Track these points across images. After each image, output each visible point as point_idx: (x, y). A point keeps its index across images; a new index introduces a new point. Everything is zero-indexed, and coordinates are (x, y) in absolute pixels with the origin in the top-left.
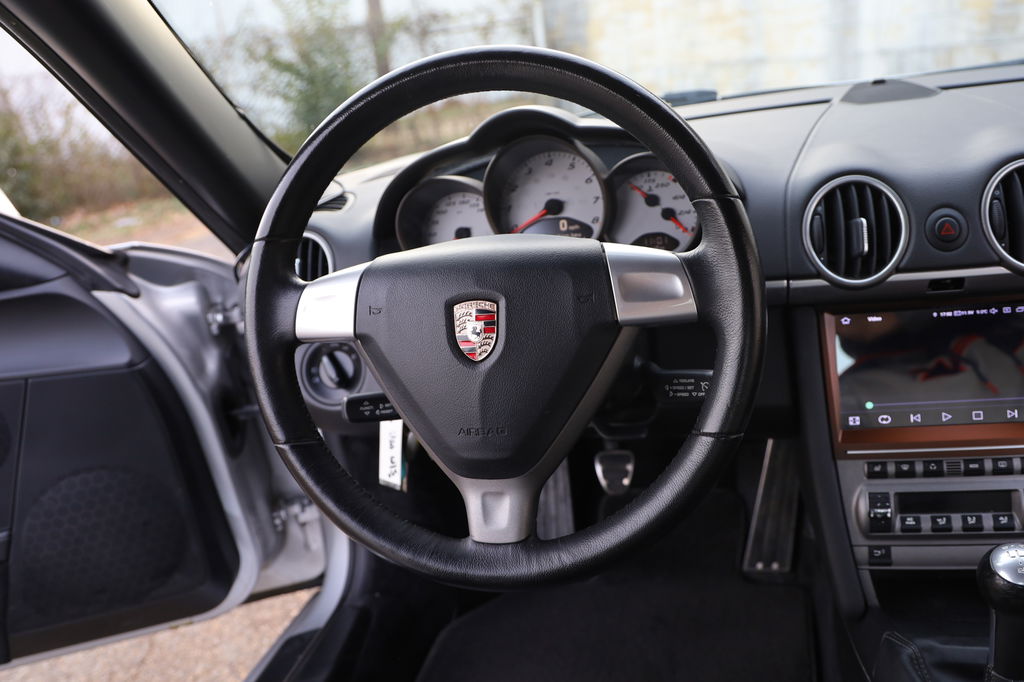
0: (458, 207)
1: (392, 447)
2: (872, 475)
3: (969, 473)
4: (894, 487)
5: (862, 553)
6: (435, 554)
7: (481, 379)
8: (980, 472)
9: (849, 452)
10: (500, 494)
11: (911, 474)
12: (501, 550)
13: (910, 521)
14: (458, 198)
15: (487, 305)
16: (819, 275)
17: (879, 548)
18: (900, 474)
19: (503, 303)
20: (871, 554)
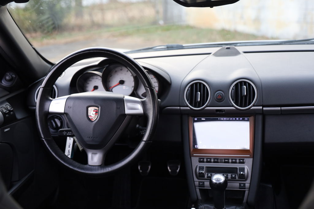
0: (95, 80)
1: (69, 147)
2: (200, 162)
3: (225, 162)
4: (205, 165)
5: (197, 183)
6: (78, 168)
7: (93, 125)
8: (228, 162)
9: (194, 155)
10: (96, 154)
11: (210, 162)
12: (95, 167)
13: (209, 175)
14: (95, 77)
15: (96, 108)
16: (187, 106)
17: (201, 182)
18: (207, 162)
19: (100, 108)
20: (199, 184)
